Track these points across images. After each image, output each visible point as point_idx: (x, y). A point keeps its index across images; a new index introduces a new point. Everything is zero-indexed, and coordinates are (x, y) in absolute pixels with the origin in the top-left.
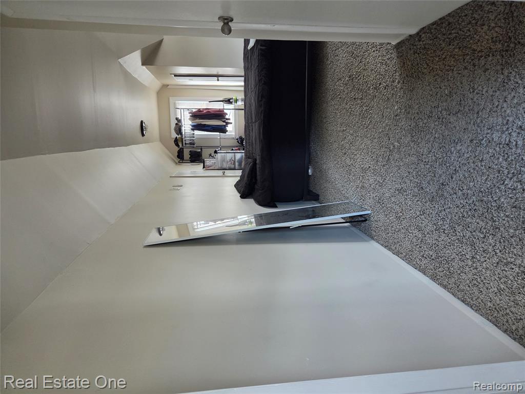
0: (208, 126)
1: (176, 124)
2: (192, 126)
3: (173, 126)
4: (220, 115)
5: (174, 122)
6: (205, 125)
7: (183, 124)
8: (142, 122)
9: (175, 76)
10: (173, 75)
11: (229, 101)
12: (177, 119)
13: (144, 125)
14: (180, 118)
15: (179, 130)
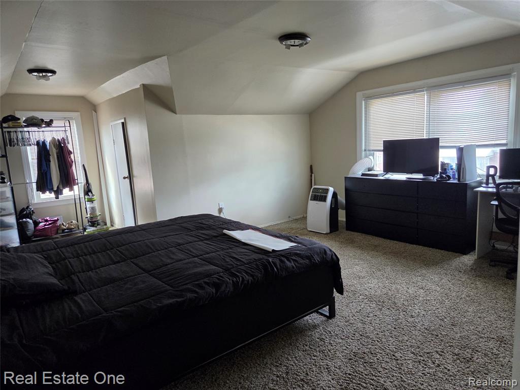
0: (48, 166)
1: (42, 120)
2: (44, 143)
3: (39, 115)
4: (67, 180)
5: (46, 117)
6: (50, 161)
7: (43, 129)
8: (53, 72)
9: (123, 123)
10: (123, 121)
11: (88, 191)
12: (51, 121)
13: (50, 74)
14: (53, 125)
15: (34, 122)
